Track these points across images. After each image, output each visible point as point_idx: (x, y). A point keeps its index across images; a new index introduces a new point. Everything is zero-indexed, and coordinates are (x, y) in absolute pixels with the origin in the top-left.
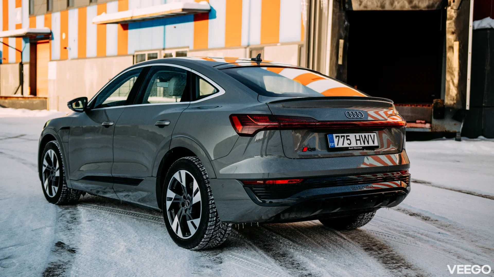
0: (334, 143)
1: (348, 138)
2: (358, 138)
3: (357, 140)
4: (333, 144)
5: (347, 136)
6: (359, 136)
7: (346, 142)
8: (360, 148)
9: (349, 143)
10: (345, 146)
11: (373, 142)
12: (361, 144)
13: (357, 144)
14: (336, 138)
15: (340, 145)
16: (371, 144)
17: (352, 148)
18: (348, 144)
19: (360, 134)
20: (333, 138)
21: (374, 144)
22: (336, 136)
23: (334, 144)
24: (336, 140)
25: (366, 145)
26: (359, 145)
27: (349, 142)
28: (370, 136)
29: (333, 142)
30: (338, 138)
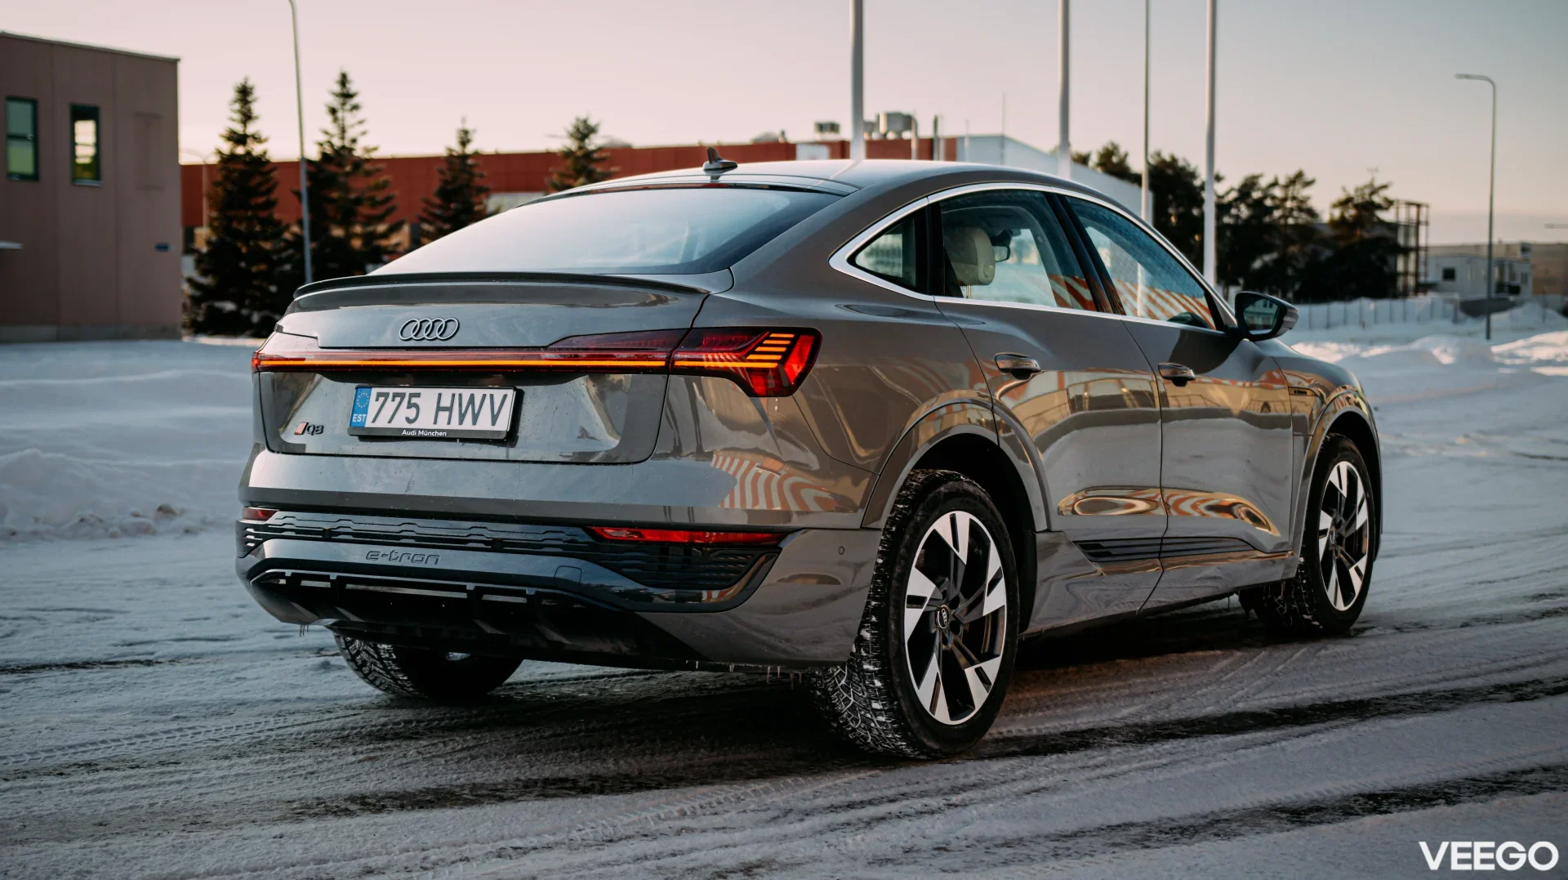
1: (414, 400)
2: (446, 402)
3: (439, 409)
5: (412, 395)
6: (454, 395)
7: (405, 412)
8: (441, 434)
9: (412, 417)
10: (393, 425)
12: (449, 423)
14: (377, 400)
15: (382, 423)
16: (484, 424)
17: (413, 433)
22: (379, 395)
24: (374, 406)
25: (468, 425)
26: (442, 423)
27: (412, 413)
29: (365, 411)
30: (382, 399)
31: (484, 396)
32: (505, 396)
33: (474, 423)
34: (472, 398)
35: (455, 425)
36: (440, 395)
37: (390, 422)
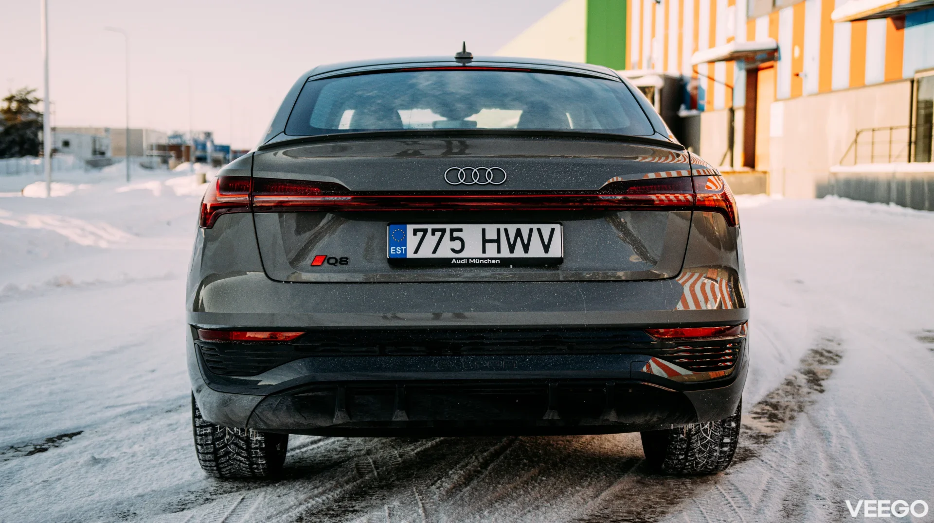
0: (404, 248)
1: (455, 234)
3: (485, 241)
4: (402, 250)
5: (452, 231)
6: (498, 230)
11: (546, 248)
12: (499, 252)
13: (484, 252)
14: (415, 234)
18: (453, 250)
19: (502, 227)
20: (406, 233)
21: (546, 251)
23: (406, 250)
28: (535, 234)
30: (420, 234)
31: (531, 230)
32: (553, 230)
33: (526, 251)
34: (519, 233)
35: (505, 253)
36: (484, 231)
37: (434, 252)
